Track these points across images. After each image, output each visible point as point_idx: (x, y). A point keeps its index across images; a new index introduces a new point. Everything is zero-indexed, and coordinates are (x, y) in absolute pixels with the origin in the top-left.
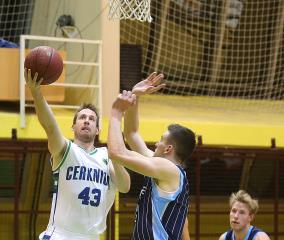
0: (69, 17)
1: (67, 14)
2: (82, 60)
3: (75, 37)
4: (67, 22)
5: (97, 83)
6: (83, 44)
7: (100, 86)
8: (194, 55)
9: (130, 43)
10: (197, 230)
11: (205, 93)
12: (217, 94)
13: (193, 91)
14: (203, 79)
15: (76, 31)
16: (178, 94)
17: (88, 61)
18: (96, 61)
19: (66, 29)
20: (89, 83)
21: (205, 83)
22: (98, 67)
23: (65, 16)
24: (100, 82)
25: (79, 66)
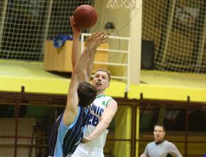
0: (112, 24)
1: (110, 22)
2: (119, 49)
3: (115, 35)
4: (111, 26)
5: (127, 63)
6: (119, 40)
7: (129, 65)
8: (190, 49)
9: (148, 39)
10: (186, 152)
11: (193, 71)
12: (201, 72)
13: (186, 70)
14: (192, 62)
15: (115, 32)
16: (177, 71)
17: (122, 49)
18: (127, 50)
19: (110, 30)
20: (123, 63)
21: (193, 65)
22: (127, 54)
23: (109, 23)
24: (129, 62)
25: (117, 53)
